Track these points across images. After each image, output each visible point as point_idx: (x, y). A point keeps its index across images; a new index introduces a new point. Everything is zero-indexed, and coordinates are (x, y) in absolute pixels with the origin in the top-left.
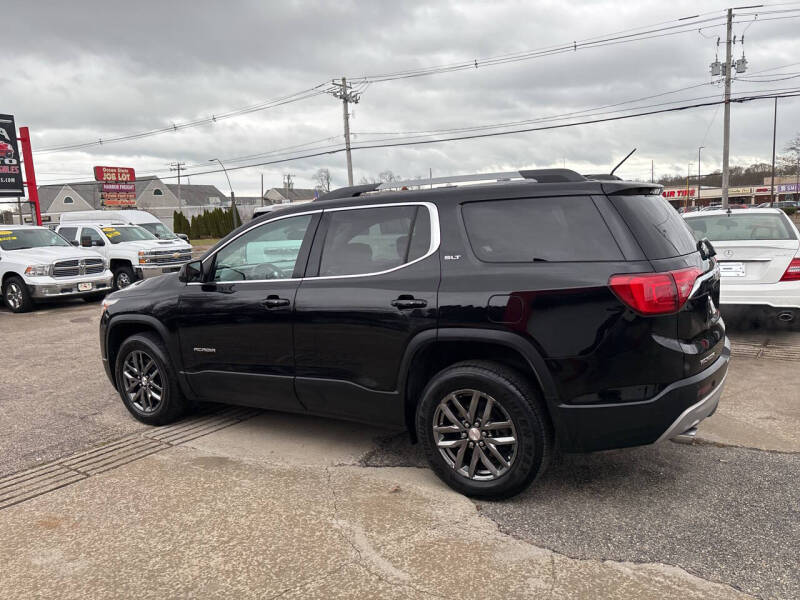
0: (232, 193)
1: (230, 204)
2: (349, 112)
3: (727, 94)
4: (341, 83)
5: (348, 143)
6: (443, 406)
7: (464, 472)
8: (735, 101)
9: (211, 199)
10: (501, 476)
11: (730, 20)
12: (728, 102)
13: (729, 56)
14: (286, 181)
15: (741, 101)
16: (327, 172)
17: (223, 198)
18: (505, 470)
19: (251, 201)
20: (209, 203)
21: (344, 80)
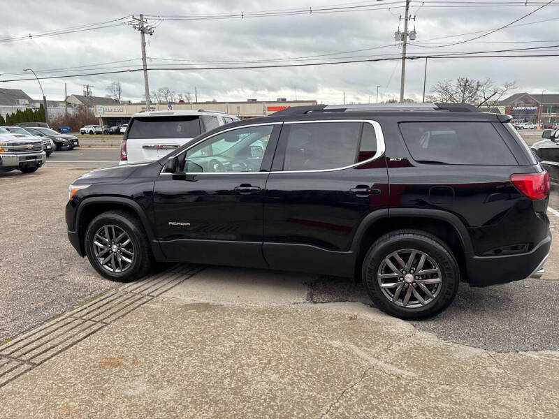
0: (44, 97)
1: (38, 105)
2: (146, 41)
3: (404, 53)
4: (139, 18)
5: (145, 65)
6: (387, 260)
7: (399, 303)
8: (409, 58)
9: (20, 100)
10: (427, 304)
11: (408, 4)
12: (404, 58)
13: (406, 28)
14: (86, 90)
15: (412, 58)
16: (118, 85)
17: (32, 101)
18: (430, 300)
19: (55, 104)
20: (19, 104)
21: (141, 16)
